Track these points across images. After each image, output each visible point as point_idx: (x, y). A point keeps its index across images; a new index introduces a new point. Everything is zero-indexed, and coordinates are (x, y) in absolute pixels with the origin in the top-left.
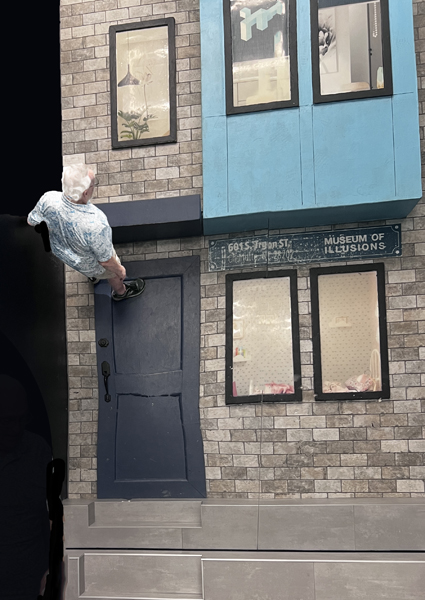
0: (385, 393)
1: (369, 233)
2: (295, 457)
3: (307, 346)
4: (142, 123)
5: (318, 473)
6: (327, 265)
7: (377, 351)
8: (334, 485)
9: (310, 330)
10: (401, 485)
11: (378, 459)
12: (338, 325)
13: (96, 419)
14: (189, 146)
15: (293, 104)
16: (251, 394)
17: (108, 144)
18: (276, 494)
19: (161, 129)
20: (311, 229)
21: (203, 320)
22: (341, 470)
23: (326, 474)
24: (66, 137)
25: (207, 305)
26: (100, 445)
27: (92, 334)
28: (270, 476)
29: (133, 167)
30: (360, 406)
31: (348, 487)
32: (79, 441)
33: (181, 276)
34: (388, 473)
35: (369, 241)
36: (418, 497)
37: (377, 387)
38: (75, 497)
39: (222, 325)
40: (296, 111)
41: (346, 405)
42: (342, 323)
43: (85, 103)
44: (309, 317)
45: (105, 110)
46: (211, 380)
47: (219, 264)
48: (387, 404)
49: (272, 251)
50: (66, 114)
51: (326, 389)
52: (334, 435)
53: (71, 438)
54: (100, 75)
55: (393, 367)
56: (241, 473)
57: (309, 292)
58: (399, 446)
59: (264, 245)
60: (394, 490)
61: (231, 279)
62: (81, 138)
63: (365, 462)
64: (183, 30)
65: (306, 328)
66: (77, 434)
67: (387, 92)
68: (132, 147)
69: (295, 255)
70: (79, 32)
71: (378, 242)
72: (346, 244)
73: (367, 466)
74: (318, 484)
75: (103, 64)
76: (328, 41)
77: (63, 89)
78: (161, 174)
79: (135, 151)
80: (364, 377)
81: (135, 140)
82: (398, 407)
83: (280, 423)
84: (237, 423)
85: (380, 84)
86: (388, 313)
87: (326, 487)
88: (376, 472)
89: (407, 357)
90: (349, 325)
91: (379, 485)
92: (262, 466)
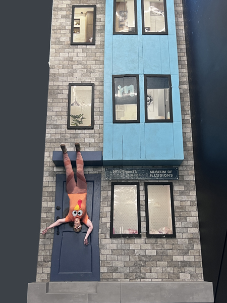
0: (173, 236)
1: (166, 170)
2: (138, 262)
3: (143, 214)
4: (80, 120)
5: (148, 270)
6: (151, 181)
7: (171, 217)
8: (154, 275)
9: (144, 207)
10: (181, 276)
11: (172, 264)
12: (155, 206)
13: (52, 243)
14: (98, 131)
15: (138, 121)
16: (122, 233)
17: (66, 127)
18: (130, 279)
19: (87, 123)
20: (145, 167)
21: (102, 200)
22: (157, 268)
23: (151, 270)
24: (48, 122)
25: (103, 194)
26: (53, 256)
27: (54, 203)
28: (128, 271)
29: (75, 137)
30: (164, 240)
31: (160, 276)
32: (43, 253)
33: (93, 181)
34: (176, 270)
35: (167, 173)
36: (188, 281)
37: (171, 233)
38: (39, 281)
39: (109, 203)
40: (139, 124)
41: (159, 240)
43: (57, 110)
44: (144, 202)
45: (66, 114)
46: (104, 227)
47: (109, 177)
48: (175, 240)
49: (130, 174)
50: (49, 113)
51: (151, 233)
52: (154, 253)
53: (40, 251)
54: (64, 100)
55: (177, 225)
56: (115, 270)
57: (144, 191)
58: (178, 258)
59: (127, 172)
60: (179, 278)
61: (113, 184)
62: (55, 123)
63: (167, 265)
64: (98, 88)
65: (143, 206)
66: (42, 250)
67: (171, 121)
68: (75, 129)
69: (139, 177)
70: (56, 83)
71: (170, 174)
72: (158, 174)
73: (168, 267)
74: (148, 275)
75: (66, 96)
76: (151, 100)
77: (48, 104)
78: (86, 141)
79: (77, 130)
80: (166, 228)
81: (77, 126)
82: (179, 241)
83: (132, 247)
84: (114, 247)
85: (169, 118)
86: (175, 202)
87: (151, 276)
88: (171, 270)
89: (182, 221)
90: (159, 206)
91: (173, 275)
92: (124, 266)
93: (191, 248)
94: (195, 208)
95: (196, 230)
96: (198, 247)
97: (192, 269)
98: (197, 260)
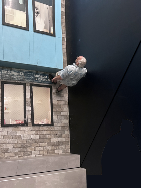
0: (52, 125)
2: (26, 144)
3: (29, 108)
5: (33, 149)
6: (35, 83)
7: (50, 112)
8: (37, 152)
9: (30, 103)
10: (56, 151)
11: (50, 144)
12: (38, 103)
15: (27, 29)
16: (10, 123)
18: (19, 157)
20: (31, 71)
22: (40, 147)
23: (35, 149)
28: (17, 150)
30: (45, 128)
31: (42, 153)
34: (53, 148)
37: (50, 122)
41: (41, 128)
42: (40, 102)
44: (29, 99)
48: (53, 128)
49: (17, 75)
51: (35, 123)
52: (37, 137)
55: (54, 117)
56: (7, 150)
57: (29, 91)
58: (55, 140)
59: (15, 73)
60: (54, 153)
61: (3, 83)
63: (46, 145)
65: (28, 102)
67: (54, 35)
69: (25, 78)
72: (41, 78)
73: (47, 146)
74: (33, 152)
76: (38, 13)
80: (46, 120)
82: (56, 128)
83: (19, 133)
84: (5, 133)
85: (52, 32)
86: (53, 101)
87: (35, 153)
88: (49, 148)
89: (58, 114)
90: (42, 103)
91: (50, 151)
92: (14, 147)
93: (63, 133)
94: (67, 106)
95: (67, 121)
96: (68, 132)
97: (63, 147)
98: (67, 141)
